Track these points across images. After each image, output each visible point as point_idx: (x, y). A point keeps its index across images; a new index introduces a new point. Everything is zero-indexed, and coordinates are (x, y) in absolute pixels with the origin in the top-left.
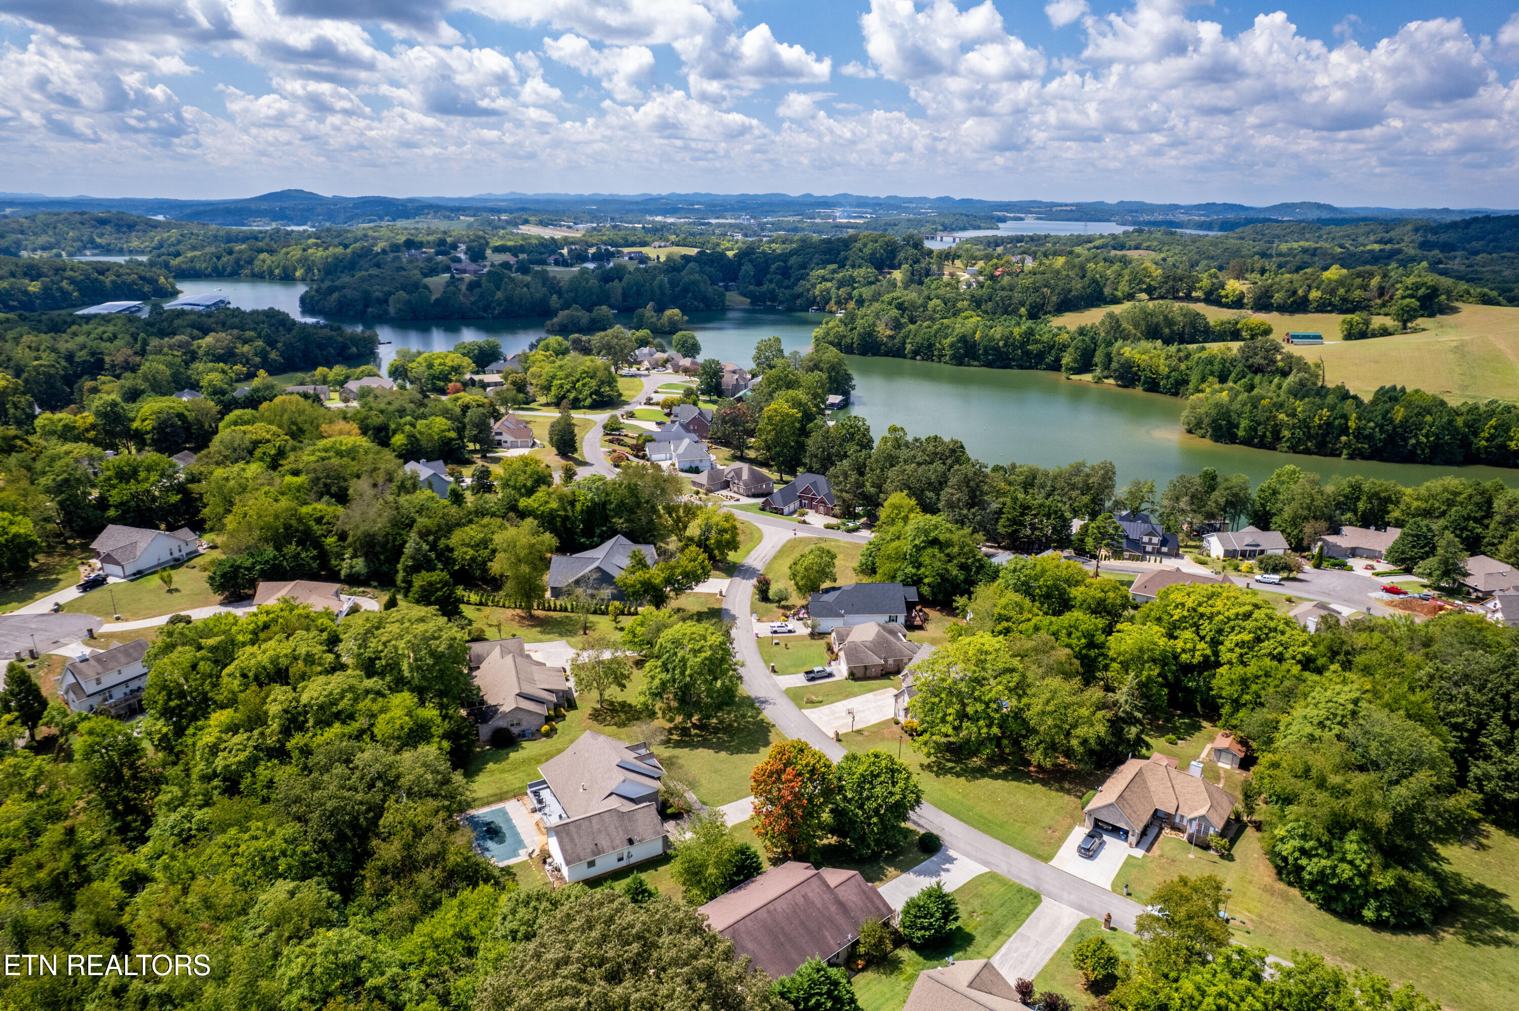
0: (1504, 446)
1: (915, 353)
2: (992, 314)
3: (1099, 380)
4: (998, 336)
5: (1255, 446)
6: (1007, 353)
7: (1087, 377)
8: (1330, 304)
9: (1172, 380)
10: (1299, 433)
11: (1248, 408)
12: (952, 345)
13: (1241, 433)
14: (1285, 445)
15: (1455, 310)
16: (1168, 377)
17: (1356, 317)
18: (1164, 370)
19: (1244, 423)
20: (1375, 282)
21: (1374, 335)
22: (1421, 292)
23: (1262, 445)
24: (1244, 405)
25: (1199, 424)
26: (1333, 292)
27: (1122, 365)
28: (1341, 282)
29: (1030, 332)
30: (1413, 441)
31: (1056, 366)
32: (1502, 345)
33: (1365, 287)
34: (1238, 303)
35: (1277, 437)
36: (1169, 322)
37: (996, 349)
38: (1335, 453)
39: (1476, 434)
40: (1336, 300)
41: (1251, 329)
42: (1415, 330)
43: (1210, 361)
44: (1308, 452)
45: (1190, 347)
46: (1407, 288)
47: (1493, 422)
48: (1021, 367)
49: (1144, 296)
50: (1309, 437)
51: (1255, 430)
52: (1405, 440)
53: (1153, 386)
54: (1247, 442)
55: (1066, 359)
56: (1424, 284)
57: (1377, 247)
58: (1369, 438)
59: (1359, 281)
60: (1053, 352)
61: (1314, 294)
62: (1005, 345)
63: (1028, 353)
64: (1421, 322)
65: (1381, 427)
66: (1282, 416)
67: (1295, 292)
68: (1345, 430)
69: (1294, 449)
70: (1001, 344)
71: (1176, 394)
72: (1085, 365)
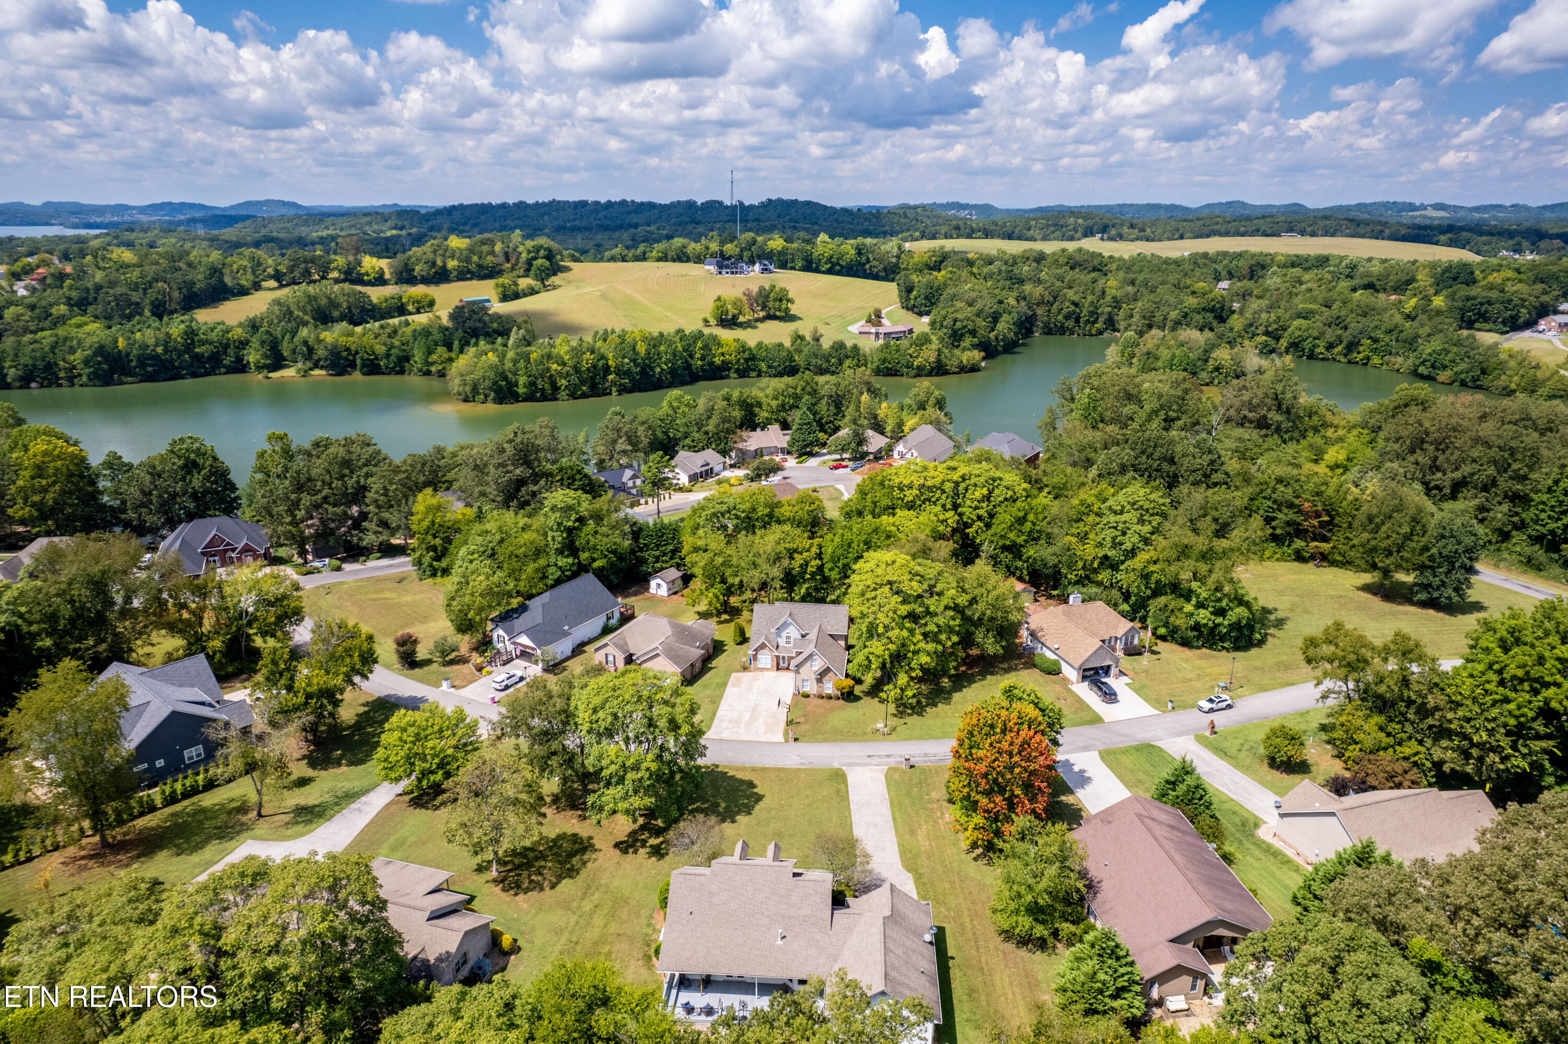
0: (712, 363)
1: (25, 381)
2: (107, 318)
3: (305, 374)
4: (151, 342)
5: (538, 400)
6: (172, 361)
7: (289, 373)
8: (469, 272)
9: (393, 358)
10: (574, 379)
11: (522, 364)
12: (87, 362)
13: (521, 390)
14: (563, 394)
15: (567, 269)
16: (388, 356)
17: (505, 280)
18: (380, 349)
19: (522, 380)
20: (498, 247)
21: (525, 295)
22: (542, 253)
23: (544, 398)
24: (515, 362)
25: (475, 390)
26: (468, 260)
27: (331, 352)
28: (471, 250)
29: (190, 333)
30: (658, 370)
31: (240, 367)
32: (628, 291)
33: (492, 252)
34: (380, 280)
35: (555, 388)
36: (333, 304)
37: (156, 357)
38: (606, 393)
39: (691, 356)
40: (473, 267)
41: (418, 302)
42: (555, 287)
43: (425, 332)
44: (584, 396)
45: (391, 321)
46: (529, 252)
47: (699, 344)
48: (195, 375)
49: (273, 283)
50: (583, 382)
51: (534, 384)
52: (652, 369)
53: (372, 368)
54: (530, 398)
55: (252, 357)
56: (541, 247)
57: (394, 232)
58: (628, 373)
59: (485, 248)
60: (231, 351)
61: (452, 264)
62: (166, 350)
63: (198, 358)
64: (555, 280)
65: (634, 361)
66: (555, 366)
67: (434, 264)
68: (607, 369)
69: (573, 396)
70: (159, 350)
71: (402, 372)
72: (277, 362)
